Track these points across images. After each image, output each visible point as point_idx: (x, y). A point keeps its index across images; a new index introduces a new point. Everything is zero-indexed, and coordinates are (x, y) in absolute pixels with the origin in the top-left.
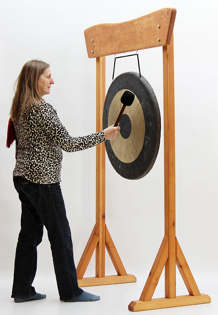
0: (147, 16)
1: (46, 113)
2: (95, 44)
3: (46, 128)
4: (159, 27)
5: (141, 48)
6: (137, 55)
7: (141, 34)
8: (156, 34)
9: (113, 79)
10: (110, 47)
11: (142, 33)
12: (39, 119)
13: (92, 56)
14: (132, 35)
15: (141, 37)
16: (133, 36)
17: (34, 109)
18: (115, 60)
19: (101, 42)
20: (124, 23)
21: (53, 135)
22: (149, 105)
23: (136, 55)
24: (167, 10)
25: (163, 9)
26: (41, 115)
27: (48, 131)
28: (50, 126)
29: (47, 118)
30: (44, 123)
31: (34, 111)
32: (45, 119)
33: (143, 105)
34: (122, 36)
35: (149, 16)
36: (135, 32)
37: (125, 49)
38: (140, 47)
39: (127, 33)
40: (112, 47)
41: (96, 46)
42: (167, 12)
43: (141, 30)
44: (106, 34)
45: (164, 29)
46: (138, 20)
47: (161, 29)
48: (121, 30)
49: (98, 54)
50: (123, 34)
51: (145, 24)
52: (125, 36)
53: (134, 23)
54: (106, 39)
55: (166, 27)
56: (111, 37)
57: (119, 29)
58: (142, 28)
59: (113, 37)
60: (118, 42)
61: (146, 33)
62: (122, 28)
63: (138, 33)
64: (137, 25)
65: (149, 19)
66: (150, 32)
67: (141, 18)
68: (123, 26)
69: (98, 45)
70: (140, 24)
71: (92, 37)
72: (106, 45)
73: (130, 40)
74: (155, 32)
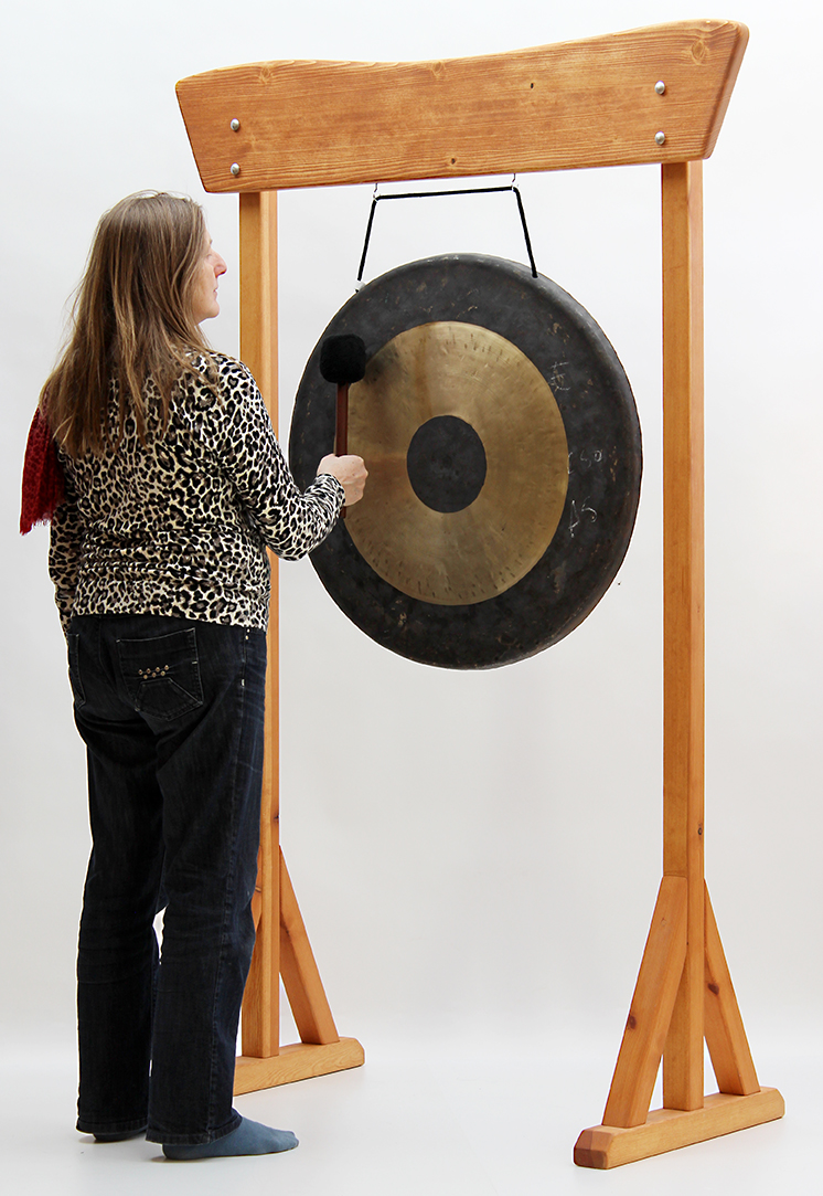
0: (585, 44)
1: (248, 398)
2: (253, 137)
3: (248, 458)
4: (664, 93)
5: (545, 164)
6: (516, 190)
7: (548, 113)
8: (643, 115)
9: (359, 279)
10: (349, 154)
11: (557, 109)
12: (220, 424)
13: (231, 184)
14: (495, 115)
15: (548, 125)
16: (499, 118)
17: (199, 384)
18: (374, 203)
19: (294, 131)
20: (438, 66)
21: (269, 486)
22: (590, 382)
23: (512, 193)
24: (708, 29)
25: (685, 24)
26: (231, 404)
27: (253, 468)
28: (261, 448)
29: (254, 418)
30: (244, 435)
31: (197, 393)
32: (245, 424)
33: (558, 384)
34: (431, 115)
35: (596, 46)
36: (513, 101)
37: (446, 165)
38: (540, 161)
39: (460, 104)
40: (367, 156)
41: (259, 148)
42: (710, 36)
43: (552, 97)
44: (322, 103)
45: (690, 98)
46: (533, 57)
47: (674, 100)
48: (421, 93)
49: (267, 176)
50: (437, 109)
51: (572, 75)
52: (448, 115)
53: (506, 68)
54: (324, 124)
55: (703, 91)
56: (358, 117)
57: (412, 86)
58: (554, 89)
59: (372, 116)
60: (401, 139)
61: (581, 109)
62: (428, 84)
63: (533, 109)
64: (524, 77)
65: (602, 59)
66: (607, 105)
67: (547, 52)
68: (438, 75)
69: (268, 145)
70: (543, 74)
71: (233, 109)
72: (321, 144)
73: (477, 133)
74: (638, 106)
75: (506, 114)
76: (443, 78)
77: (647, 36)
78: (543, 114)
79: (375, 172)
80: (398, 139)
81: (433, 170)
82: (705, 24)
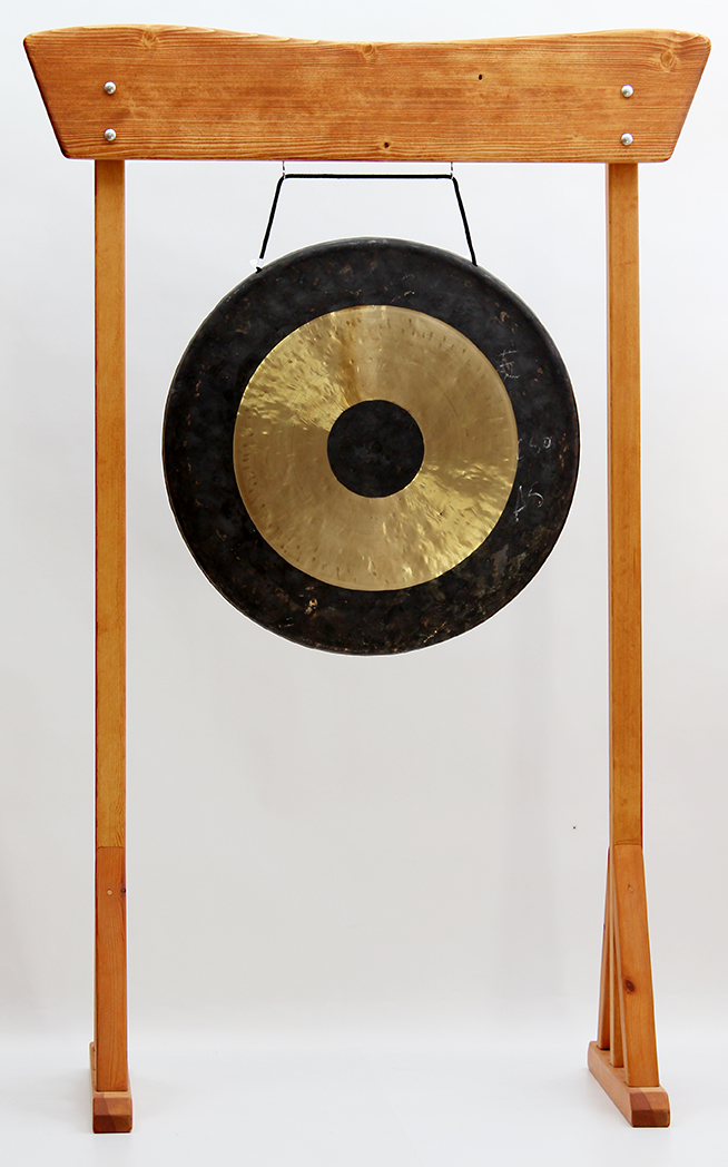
0: (542, 41)
2: (134, 103)
6: (454, 179)
7: (499, 106)
8: (607, 116)
9: (262, 256)
10: (257, 129)
11: (510, 101)
14: (436, 102)
15: (498, 118)
16: (442, 106)
19: (186, 100)
20: (369, 48)
22: (540, 371)
24: (678, 40)
25: (652, 32)
33: (508, 371)
34: (360, 97)
35: (554, 44)
36: (459, 90)
37: (378, 148)
38: (488, 151)
39: (395, 88)
40: (280, 133)
41: (140, 115)
42: (680, 46)
43: (503, 91)
44: (223, 74)
45: (658, 104)
46: (483, 48)
47: (641, 104)
48: (348, 74)
49: (151, 145)
50: (367, 91)
51: (526, 70)
52: (379, 99)
53: (450, 57)
54: (225, 96)
55: (673, 98)
56: (268, 92)
57: (336, 66)
58: (505, 82)
59: (287, 92)
60: (323, 118)
61: (537, 105)
62: (357, 65)
63: (481, 100)
64: (471, 68)
65: (560, 57)
66: (567, 103)
67: (498, 46)
68: (368, 57)
69: (152, 112)
70: (491, 66)
71: (107, 71)
72: (221, 117)
73: (415, 119)
74: (601, 107)
75: (449, 103)
76: (374, 61)
77: (611, 40)
78: (492, 105)
79: (292, 150)
80: (318, 118)
81: (362, 151)
82: (675, 35)
